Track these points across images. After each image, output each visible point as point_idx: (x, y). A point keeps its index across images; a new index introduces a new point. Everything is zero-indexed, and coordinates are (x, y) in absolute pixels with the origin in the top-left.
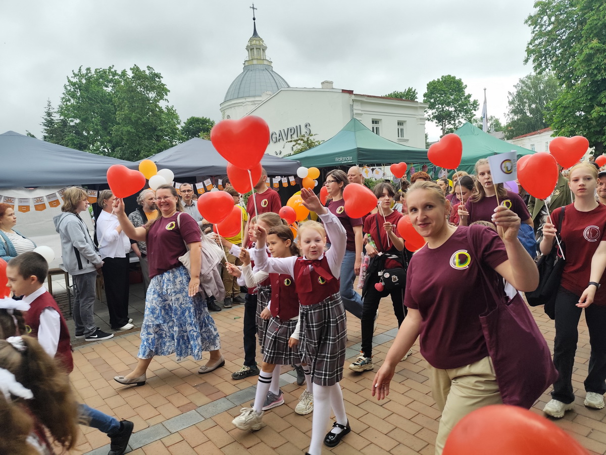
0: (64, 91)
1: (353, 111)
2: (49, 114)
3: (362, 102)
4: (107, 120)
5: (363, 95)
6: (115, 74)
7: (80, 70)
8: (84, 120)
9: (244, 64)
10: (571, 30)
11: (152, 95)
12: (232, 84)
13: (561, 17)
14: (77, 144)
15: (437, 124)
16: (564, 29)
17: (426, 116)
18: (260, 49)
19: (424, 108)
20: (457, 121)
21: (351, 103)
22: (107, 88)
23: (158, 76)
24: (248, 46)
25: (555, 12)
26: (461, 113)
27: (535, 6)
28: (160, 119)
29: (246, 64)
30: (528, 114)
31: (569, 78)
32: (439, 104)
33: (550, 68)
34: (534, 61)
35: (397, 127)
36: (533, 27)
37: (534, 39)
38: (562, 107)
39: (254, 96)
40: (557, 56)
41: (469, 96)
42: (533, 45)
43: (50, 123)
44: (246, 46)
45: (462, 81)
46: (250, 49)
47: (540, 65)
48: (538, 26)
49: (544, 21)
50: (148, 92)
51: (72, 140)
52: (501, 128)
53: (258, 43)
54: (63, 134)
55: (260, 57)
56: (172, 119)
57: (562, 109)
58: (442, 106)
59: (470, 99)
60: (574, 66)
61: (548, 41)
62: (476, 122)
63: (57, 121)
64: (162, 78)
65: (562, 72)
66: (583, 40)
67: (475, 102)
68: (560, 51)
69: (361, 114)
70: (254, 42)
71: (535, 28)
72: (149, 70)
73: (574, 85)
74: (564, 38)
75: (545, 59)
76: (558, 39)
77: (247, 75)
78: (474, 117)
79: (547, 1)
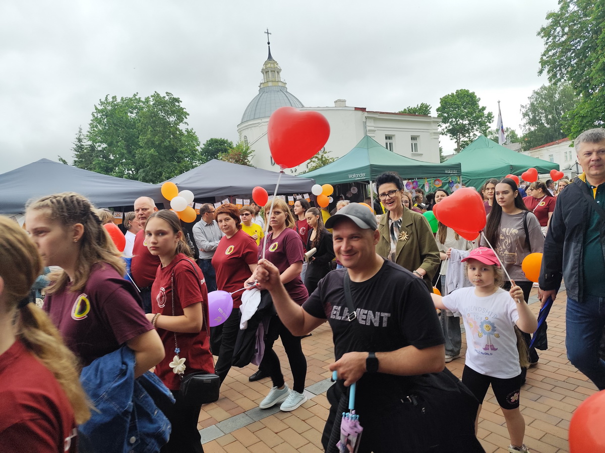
0: (92, 118)
1: (366, 127)
2: (80, 140)
3: (375, 119)
4: (131, 143)
5: (376, 112)
6: (139, 101)
7: (106, 98)
8: (110, 145)
9: (260, 86)
10: (586, 40)
11: (172, 119)
12: (248, 106)
13: (575, 27)
14: (104, 167)
15: (451, 138)
16: (579, 39)
17: (440, 129)
18: (274, 71)
19: (437, 122)
20: (471, 134)
21: (364, 120)
22: (132, 115)
23: (177, 100)
24: (263, 69)
25: (569, 22)
26: (475, 126)
27: (548, 18)
28: (180, 141)
29: (262, 86)
30: (546, 125)
31: (586, 88)
32: (452, 118)
33: (565, 78)
34: (548, 72)
35: (410, 142)
36: (546, 38)
37: (548, 51)
38: (580, 116)
40: (572, 66)
41: (484, 108)
42: (547, 56)
43: (80, 148)
44: (261, 69)
45: (476, 94)
46: (265, 72)
47: (555, 75)
48: (551, 38)
49: (557, 32)
50: (169, 116)
51: (99, 164)
52: (517, 139)
53: (272, 66)
54: (91, 158)
55: (275, 79)
56: (192, 142)
57: (580, 119)
58: (456, 120)
59: (484, 111)
60: (591, 75)
61: (562, 52)
62: (492, 134)
63: (86, 147)
64: (181, 102)
65: (578, 81)
66: (598, 49)
67: (490, 115)
68: (575, 61)
69: (375, 131)
70: (269, 65)
71: (548, 39)
72: (168, 96)
73: (592, 94)
74: (579, 48)
75: (560, 69)
76: (573, 49)
77: (262, 97)
78: (489, 130)
79: (560, 12)
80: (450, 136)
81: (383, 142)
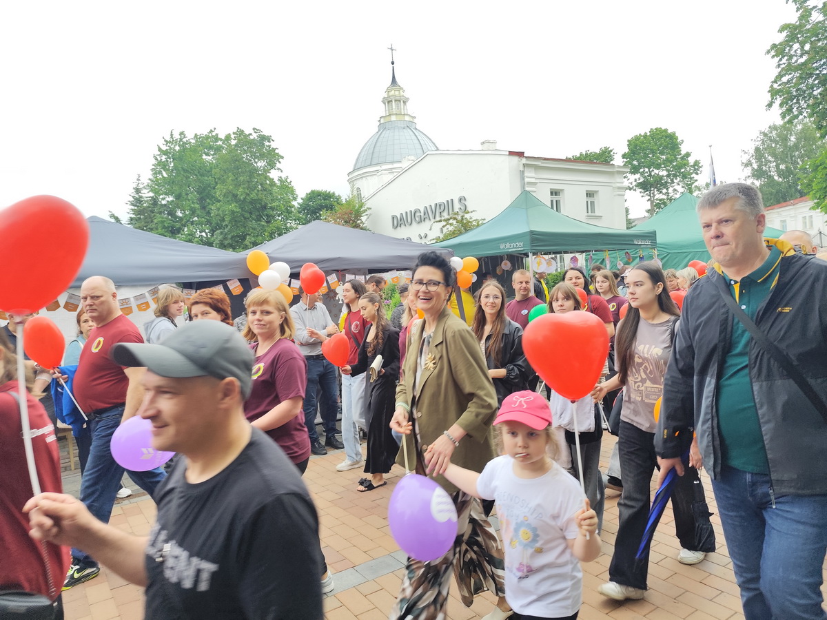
0: (155, 162)
1: (523, 179)
2: (137, 191)
3: (536, 168)
4: (205, 196)
5: (537, 158)
6: (216, 138)
7: (172, 135)
8: (178, 197)
11: (261, 164)
12: (363, 148)
13: (820, 44)
14: (169, 227)
15: (642, 194)
16: (824, 60)
17: (626, 183)
18: (400, 101)
19: (623, 173)
20: (671, 190)
21: (522, 169)
22: (209, 157)
23: (269, 139)
24: (384, 98)
25: (811, 37)
26: (676, 179)
27: (781, 31)
28: (271, 194)
29: (382, 121)
30: (776, 178)
32: (644, 167)
33: (805, 114)
34: (781, 105)
35: (584, 199)
36: (779, 58)
37: (780, 76)
38: (824, 167)
39: (392, 162)
40: (815, 98)
41: (688, 155)
42: (779, 83)
43: (138, 201)
44: (382, 97)
45: (677, 135)
46: (387, 101)
47: (790, 110)
48: (786, 58)
49: (793, 50)
50: (256, 160)
51: (162, 222)
53: (397, 93)
54: (153, 215)
55: (401, 111)
56: (287, 195)
57: (825, 172)
58: (649, 169)
59: (689, 159)
61: (801, 78)
62: (700, 190)
63: (146, 199)
64: (273, 141)
65: (823, 119)
67: (697, 163)
68: (819, 91)
69: (535, 183)
70: (393, 92)
71: (781, 60)
72: (255, 132)
74: (825, 72)
75: (798, 102)
76: (816, 74)
77: (382, 136)
78: (696, 184)
79: (798, 23)
80: (641, 192)
81: (546, 198)
